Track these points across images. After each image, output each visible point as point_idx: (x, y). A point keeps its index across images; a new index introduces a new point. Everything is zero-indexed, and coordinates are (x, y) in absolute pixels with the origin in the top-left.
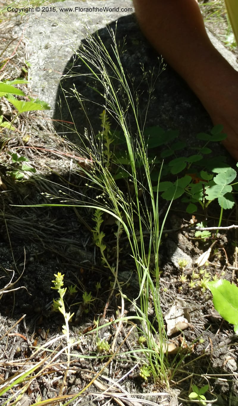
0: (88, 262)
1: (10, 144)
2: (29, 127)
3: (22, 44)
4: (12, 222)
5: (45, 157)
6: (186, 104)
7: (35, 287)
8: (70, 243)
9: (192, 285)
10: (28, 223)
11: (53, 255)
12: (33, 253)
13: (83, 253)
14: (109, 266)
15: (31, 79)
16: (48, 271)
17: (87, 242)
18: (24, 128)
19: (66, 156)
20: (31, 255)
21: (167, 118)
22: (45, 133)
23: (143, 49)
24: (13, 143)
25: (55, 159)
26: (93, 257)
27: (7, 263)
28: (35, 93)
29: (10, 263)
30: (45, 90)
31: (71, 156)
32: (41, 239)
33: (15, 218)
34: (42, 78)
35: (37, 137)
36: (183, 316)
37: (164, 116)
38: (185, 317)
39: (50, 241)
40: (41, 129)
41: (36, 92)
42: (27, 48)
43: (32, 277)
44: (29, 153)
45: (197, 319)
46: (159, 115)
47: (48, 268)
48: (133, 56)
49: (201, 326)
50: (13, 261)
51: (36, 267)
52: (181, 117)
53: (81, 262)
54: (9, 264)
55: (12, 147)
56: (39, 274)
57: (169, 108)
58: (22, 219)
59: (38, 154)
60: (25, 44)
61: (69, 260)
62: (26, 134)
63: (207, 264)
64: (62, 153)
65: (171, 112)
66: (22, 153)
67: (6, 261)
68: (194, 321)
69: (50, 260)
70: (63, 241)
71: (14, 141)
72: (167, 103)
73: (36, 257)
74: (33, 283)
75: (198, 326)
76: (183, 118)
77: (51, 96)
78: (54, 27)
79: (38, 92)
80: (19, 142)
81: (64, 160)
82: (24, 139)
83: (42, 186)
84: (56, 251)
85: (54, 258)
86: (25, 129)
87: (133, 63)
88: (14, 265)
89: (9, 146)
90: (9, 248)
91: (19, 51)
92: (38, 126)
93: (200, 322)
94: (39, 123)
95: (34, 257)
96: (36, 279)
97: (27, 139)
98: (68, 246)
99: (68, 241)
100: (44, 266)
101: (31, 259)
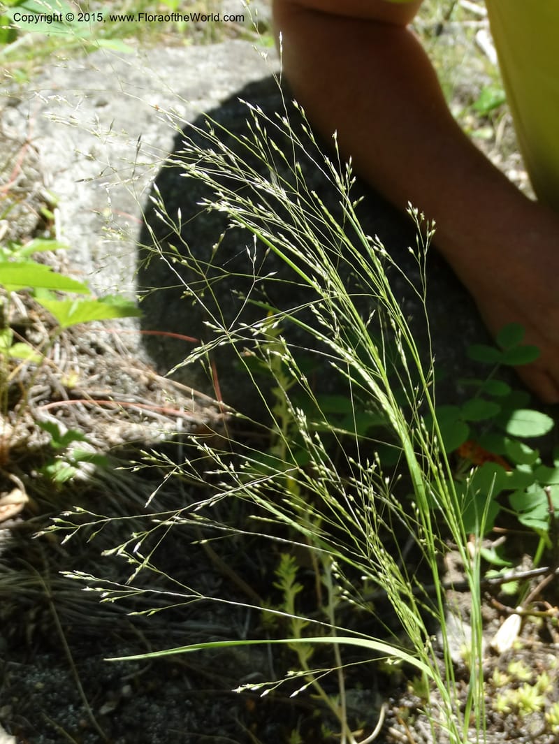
0: (259, 676)
1: (34, 396)
2: (74, 349)
3: (32, 151)
4: (66, 596)
5: (117, 419)
8: (207, 633)
9: (501, 704)
11: (175, 670)
12: (125, 675)
14: (324, 696)
15: (62, 233)
16: (170, 718)
17: (247, 624)
18: (61, 354)
19: (164, 413)
20: (124, 679)
22: (110, 360)
24: (40, 394)
25: (141, 421)
27: (68, 711)
28: (76, 267)
29: (75, 708)
30: (99, 258)
31: (178, 413)
32: (140, 633)
34: (89, 230)
35: (92, 372)
39: (162, 632)
40: (100, 351)
41: (77, 262)
42: (45, 160)
44: (78, 414)
47: (169, 707)
50: (80, 703)
51: (143, 710)
53: (242, 679)
54: (74, 715)
55: (38, 403)
56: (152, 732)
59: (98, 413)
60: (37, 150)
61: (211, 676)
62: (68, 368)
63: (518, 646)
64: (157, 406)
66: (64, 415)
67: (65, 706)
69: (168, 684)
70: (189, 630)
71: (41, 388)
73: (137, 682)
77: (115, 271)
78: (101, 110)
79: (82, 263)
80: (53, 389)
81: (161, 422)
82: (65, 382)
83: (120, 494)
85: (179, 678)
86: (64, 356)
88: (86, 712)
89: (31, 402)
90: (66, 666)
91: (27, 169)
92: (93, 345)
94: (94, 338)
95: (131, 682)
97: (73, 380)
99: (202, 629)
100: (159, 705)
101: (126, 690)
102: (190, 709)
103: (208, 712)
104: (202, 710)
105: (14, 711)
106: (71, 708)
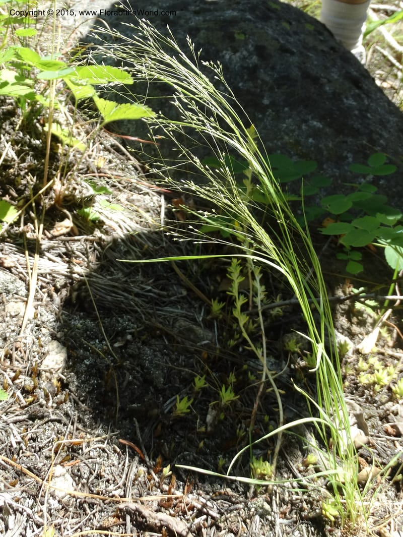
0: (208, 343)
1: (77, 170)
2: (101, 147)
4: (93, 282)
5: (125, 190)
6: (315, 123)
7: (141, 379)
8: (178, 315)
9: (363, 379)
10: (116, 284)
11: (158, 332)
12: (129, 329)
13: (200, 331)
14: (253, 348)
16: (156, 356)
19: (153, 191)
21: (291, 141)
23: (250, 46)
24: (80, 169)
25: (139, 194)
26: (214, 336)
29: (100, 342)
32: (138, 309)
33: (97, 277)
35: (110, 161)
36: (356, 425)
37: (286, 138)
38: (359, 427)
39: (150, 311)
40: (117, 150)
43: (135, 363)
45: (376, 431)
46: (280, 137)
47: (155, 351)
48: (238, 54)
49: (382, 441)
50: (103, 339)
51: (139, 348)
52: (311, 140)
53: (199, 344)
54: (99, 344)
56: (145, 360)
57: (294, 127)
58: (106, 278)
59: (115, 186)
61: (179, 339)
62: (97, 157)
63: (375, 351)
65: (297, 133)
67: (94, 339)
68: (373, 434)
69: (153, 339)
70: (167, 312)
71: (81, 166)
72: (290, 120)
73: (136, 334)
74: (138, 372)
75: (379, 442)
76: (313, 141)
80: (88, 167)
81: (151, 196)
82: (96, 164)
84: (160, 326)
85: (160, 337)
86: (95, 150)
87: (239, 64)
88: (107, 345)
90: (96, 320)
92: (113, 146)
93: (380, 435)
94: (113, 141)
95: (132, 334)
96: (143, 367)
97: (100, 164)
98: (176, 320)
99: (175, 312)
100: (148, 348)
101: (129, 337)
102: (167, 355)
103: (177, 360)
104: (173, 356)
105: (65, 335)
106: (97, 341)
